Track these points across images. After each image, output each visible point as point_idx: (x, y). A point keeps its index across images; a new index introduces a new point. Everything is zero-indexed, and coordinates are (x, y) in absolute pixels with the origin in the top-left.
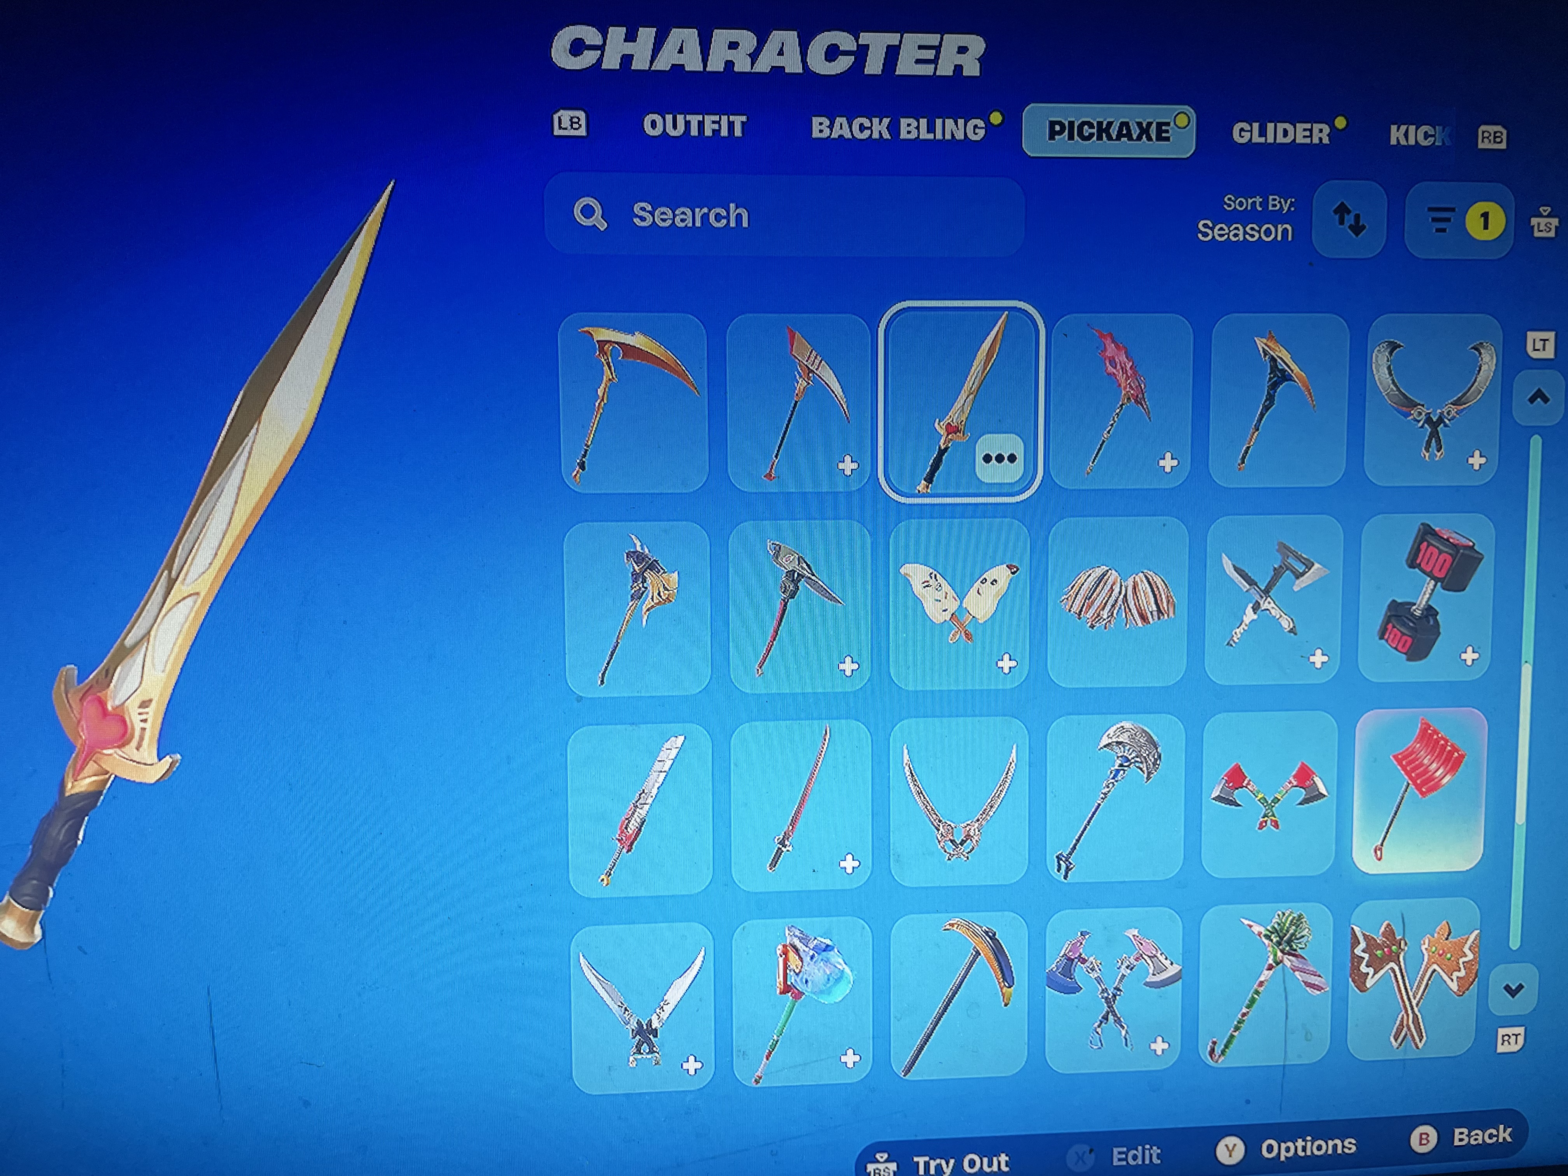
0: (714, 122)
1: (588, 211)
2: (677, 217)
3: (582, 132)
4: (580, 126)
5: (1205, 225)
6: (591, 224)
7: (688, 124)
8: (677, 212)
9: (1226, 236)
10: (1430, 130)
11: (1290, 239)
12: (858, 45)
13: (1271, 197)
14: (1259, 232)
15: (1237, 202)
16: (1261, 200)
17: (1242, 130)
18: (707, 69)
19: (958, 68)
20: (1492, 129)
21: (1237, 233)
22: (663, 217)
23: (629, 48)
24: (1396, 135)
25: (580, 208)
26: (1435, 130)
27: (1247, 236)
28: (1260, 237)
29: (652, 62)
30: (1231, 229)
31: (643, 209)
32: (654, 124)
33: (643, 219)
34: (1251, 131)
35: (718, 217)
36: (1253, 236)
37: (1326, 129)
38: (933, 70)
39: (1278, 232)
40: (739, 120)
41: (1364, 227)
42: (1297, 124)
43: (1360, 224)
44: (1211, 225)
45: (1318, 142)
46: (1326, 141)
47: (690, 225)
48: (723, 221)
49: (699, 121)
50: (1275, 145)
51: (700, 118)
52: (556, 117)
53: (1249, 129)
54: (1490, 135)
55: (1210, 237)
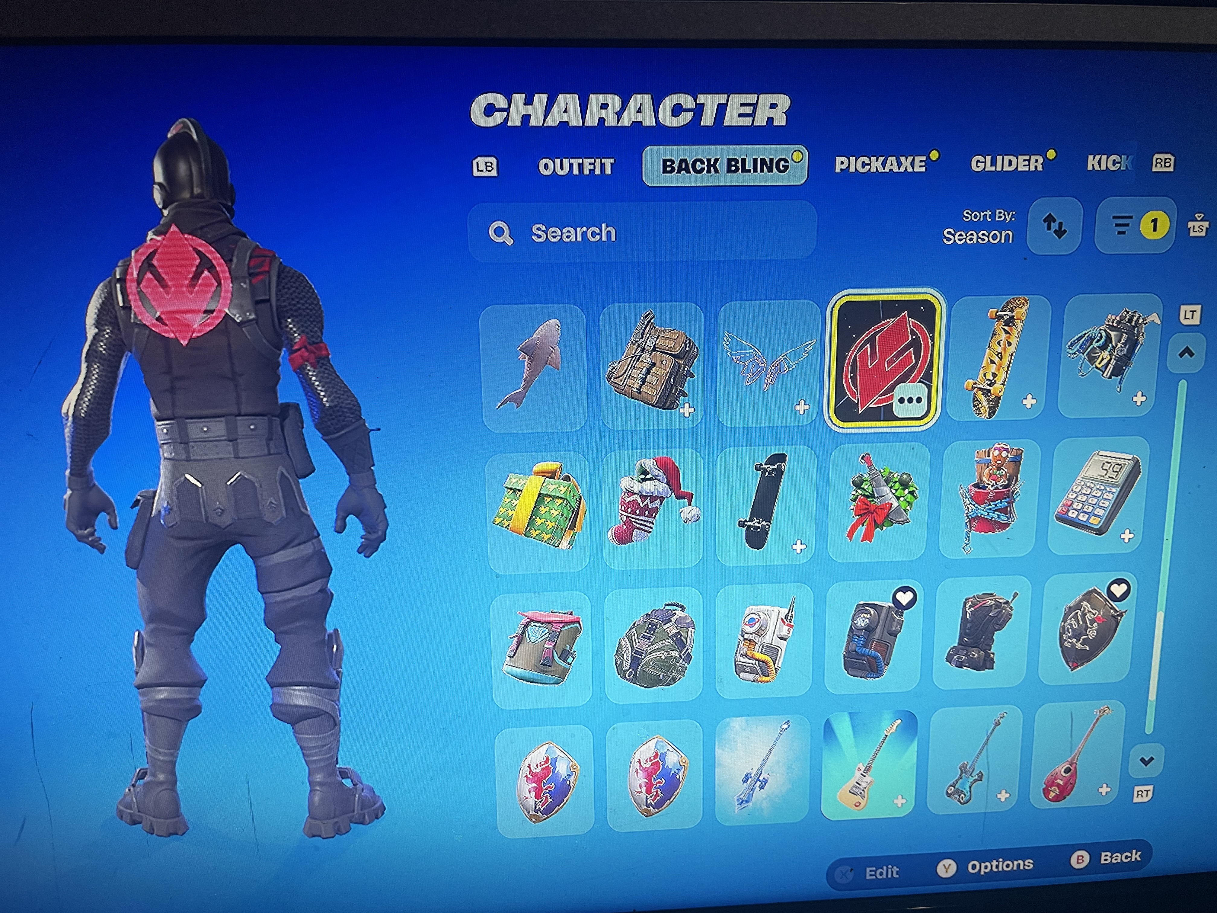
0: (590, 164)
1: (499, 232)
2: (564, 234)
3: (494, 173)
4: (493, 168)
5: (949, 233)
6: (502, 241)
7: (571, 165)
8: (564, 231)
9: (964, 240)
10: (1117, 158)
11: (1010, 241)
12: (696, 104)
13: (998, 211)
14: (988, 237)
15: (973, 215)
16: (990, 213)
17: (978, 161)
18: (585, 125)
19: (770, 120)
20: (1163, 156)
21: (972, 238)
22: (554, 235)
23: (527, 110)
24: (1092, 162)
25: (494, 229)
26: (1121, 158)
27: (979, 240)
28: (989, 240)
29: (544, 121)
30: (968, 235)
31: (539, 229)
32: (546, 166)
33: (539, 236)
34: (985, 162)
35: (594, 234)
36: (983, 240)
37: (1041, 159)
38: (751, 122)
39: (1002, 236)
40: (608, 162)
41: (1065, 231)
42: (1020, 157)
43: (1063, 230)
44: (953, 232)
45: (1034, 169)
46: (1040, 168)
47: (573, 240)
48: (597, 236)
49: (579, 164)
50: (1003, 172)
51: (580, 161)
52: (475, 162)
53: (984, 161)
54: (1162, 161)
55: (952, 241)
